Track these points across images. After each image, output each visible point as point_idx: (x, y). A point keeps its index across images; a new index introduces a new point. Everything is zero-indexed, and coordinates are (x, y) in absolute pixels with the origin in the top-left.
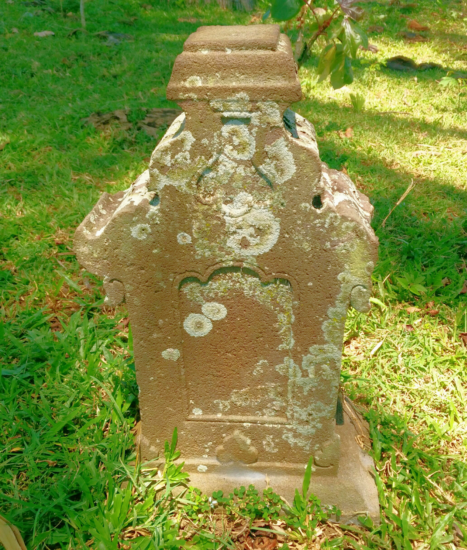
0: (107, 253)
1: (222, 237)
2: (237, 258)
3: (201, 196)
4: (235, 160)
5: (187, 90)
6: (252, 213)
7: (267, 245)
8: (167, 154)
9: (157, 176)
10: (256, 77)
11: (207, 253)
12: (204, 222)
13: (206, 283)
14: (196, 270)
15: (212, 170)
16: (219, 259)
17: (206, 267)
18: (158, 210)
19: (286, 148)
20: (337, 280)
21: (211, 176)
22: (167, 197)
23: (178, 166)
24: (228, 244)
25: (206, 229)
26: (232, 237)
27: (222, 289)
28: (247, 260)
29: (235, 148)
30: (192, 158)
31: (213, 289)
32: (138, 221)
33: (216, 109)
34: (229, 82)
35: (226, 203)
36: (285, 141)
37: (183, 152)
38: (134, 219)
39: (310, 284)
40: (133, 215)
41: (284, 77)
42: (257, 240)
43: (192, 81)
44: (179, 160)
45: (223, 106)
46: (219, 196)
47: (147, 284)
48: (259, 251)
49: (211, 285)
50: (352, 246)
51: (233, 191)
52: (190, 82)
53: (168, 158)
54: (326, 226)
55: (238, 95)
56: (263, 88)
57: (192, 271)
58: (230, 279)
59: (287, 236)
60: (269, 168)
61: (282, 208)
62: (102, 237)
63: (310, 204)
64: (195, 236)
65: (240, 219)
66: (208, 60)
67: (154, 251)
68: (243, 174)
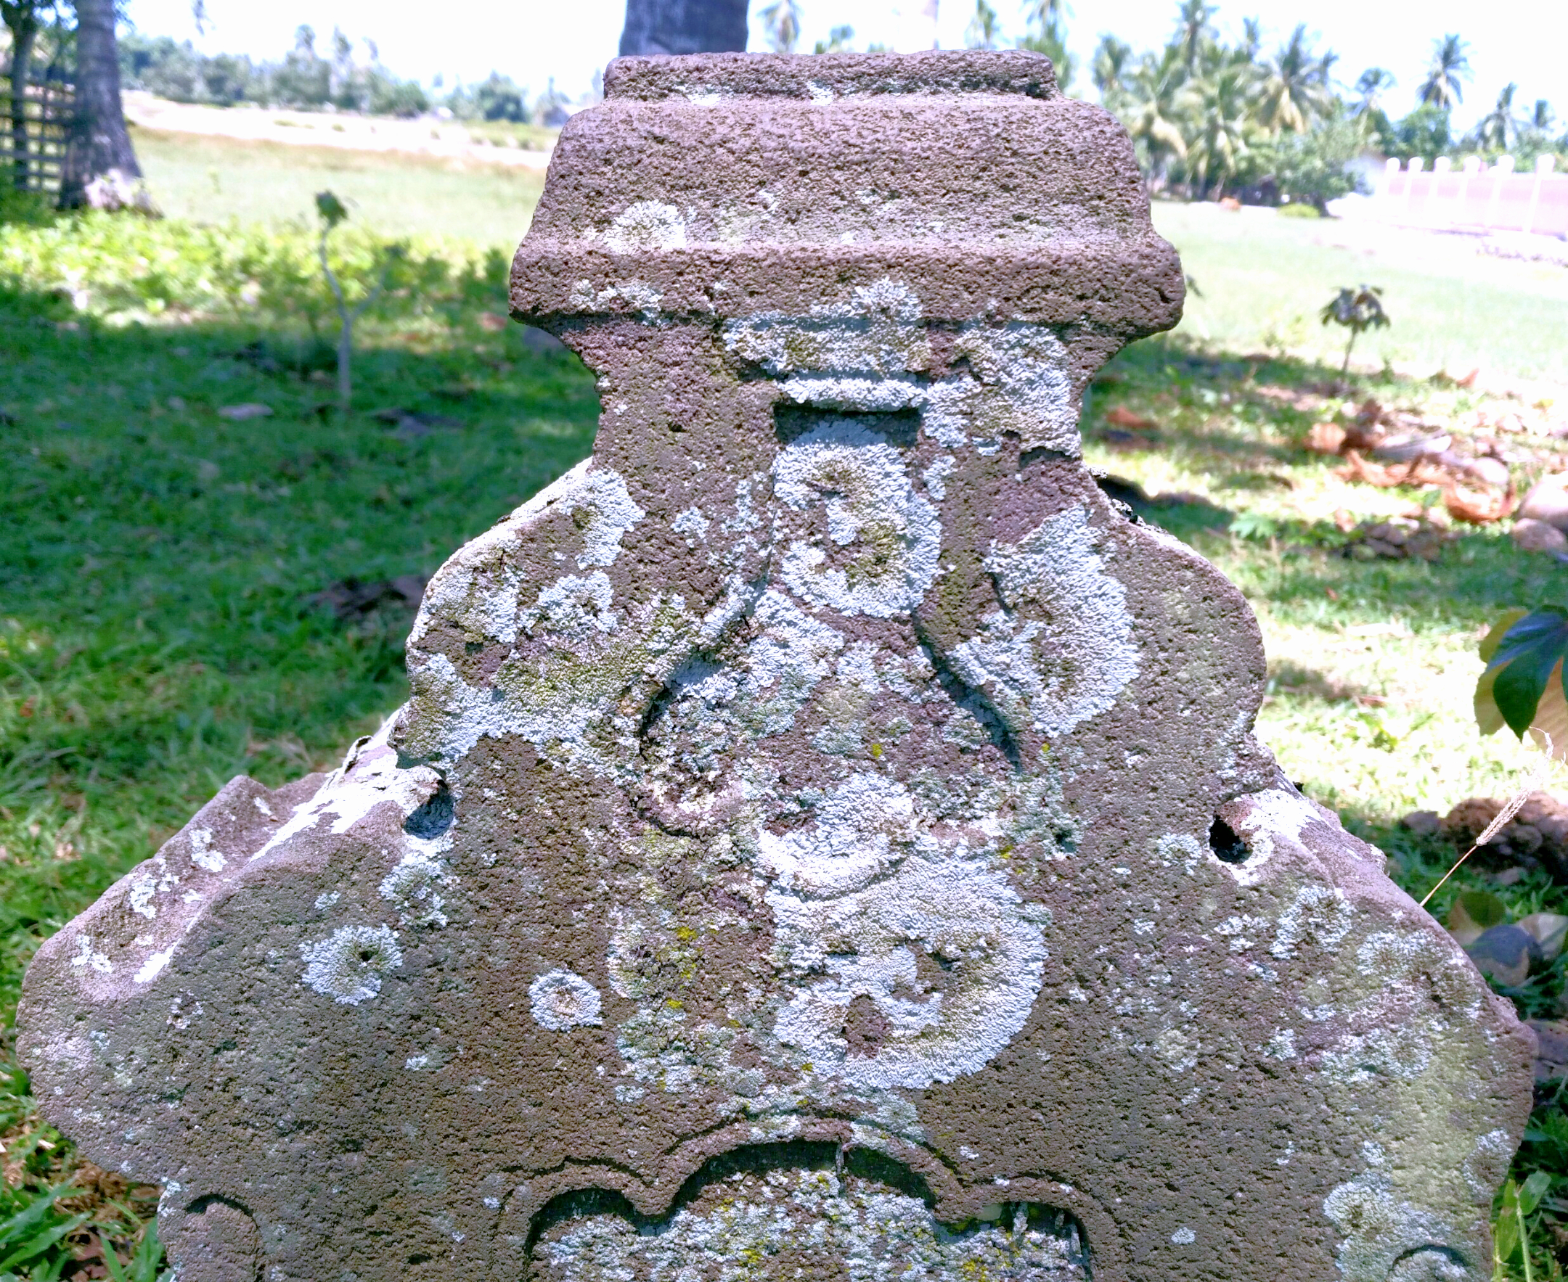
0: (180, 1066)
1: (755, 994)
2: (825, 1101)
3: (659, 789)
4: (832, 617)
5: (613, 269)
6: (906, 879)
7: (976, 1036)
8: (501, 582)
9: (447, 691)
10: (957, 207)
11: (677, 1075)
12: (666, 917)
13: (660, 1222)
14: (618, 1158)
15: (718, 664)
16: (736, 1101)
17: (668, 1143)
18: (446, 857)
19: (1096, 558)
20: (1321, 1221)
21: (710, 693)
22: (489, 793)
23: (551, 641)
24: (783, 1032)
25: (675, 955)
26: (803, 995)
27: (739, 1247)
28: (873, 1108)
29: (835, 555)
30: (623, 606)
31: (696, 1248)
32: (340, 911)
33: (752, 365)
34: (823, 233)
35: (780, 823)
36: (1090, 522)
37: (579, 574)
38: (321, 902)
39: (1183, 1236)
40: (322, 885)
41: (1095, 211)
42: (927, 1015)
43: (639, 227)
44: (557, 614)
45: (788, 346)
46: (745, 789)
47: (370, 1220)
48: (933, 1065)
49: (688, 1226)
50: (1405, 1052)
51: (815, 769)
52: (630, 230)
53: (506, 601)
54: (1277, 949)
55: (867, 295)
56: (991, 261)
57: (595, 1161)
58: (779, 1200)
59: (1077, 993)
60: (1004, 658)
61: (1061, 856)
62: (161, 986)
63: (1201, 839)
64: (622, 987)
65: (849, 905)
66: (722, 130)
67: (411, 1062)
68: (870, 688)
